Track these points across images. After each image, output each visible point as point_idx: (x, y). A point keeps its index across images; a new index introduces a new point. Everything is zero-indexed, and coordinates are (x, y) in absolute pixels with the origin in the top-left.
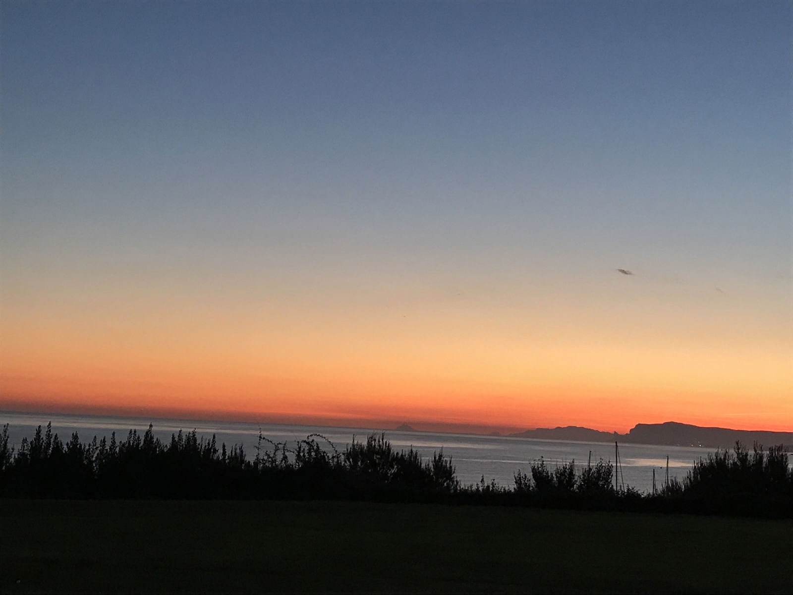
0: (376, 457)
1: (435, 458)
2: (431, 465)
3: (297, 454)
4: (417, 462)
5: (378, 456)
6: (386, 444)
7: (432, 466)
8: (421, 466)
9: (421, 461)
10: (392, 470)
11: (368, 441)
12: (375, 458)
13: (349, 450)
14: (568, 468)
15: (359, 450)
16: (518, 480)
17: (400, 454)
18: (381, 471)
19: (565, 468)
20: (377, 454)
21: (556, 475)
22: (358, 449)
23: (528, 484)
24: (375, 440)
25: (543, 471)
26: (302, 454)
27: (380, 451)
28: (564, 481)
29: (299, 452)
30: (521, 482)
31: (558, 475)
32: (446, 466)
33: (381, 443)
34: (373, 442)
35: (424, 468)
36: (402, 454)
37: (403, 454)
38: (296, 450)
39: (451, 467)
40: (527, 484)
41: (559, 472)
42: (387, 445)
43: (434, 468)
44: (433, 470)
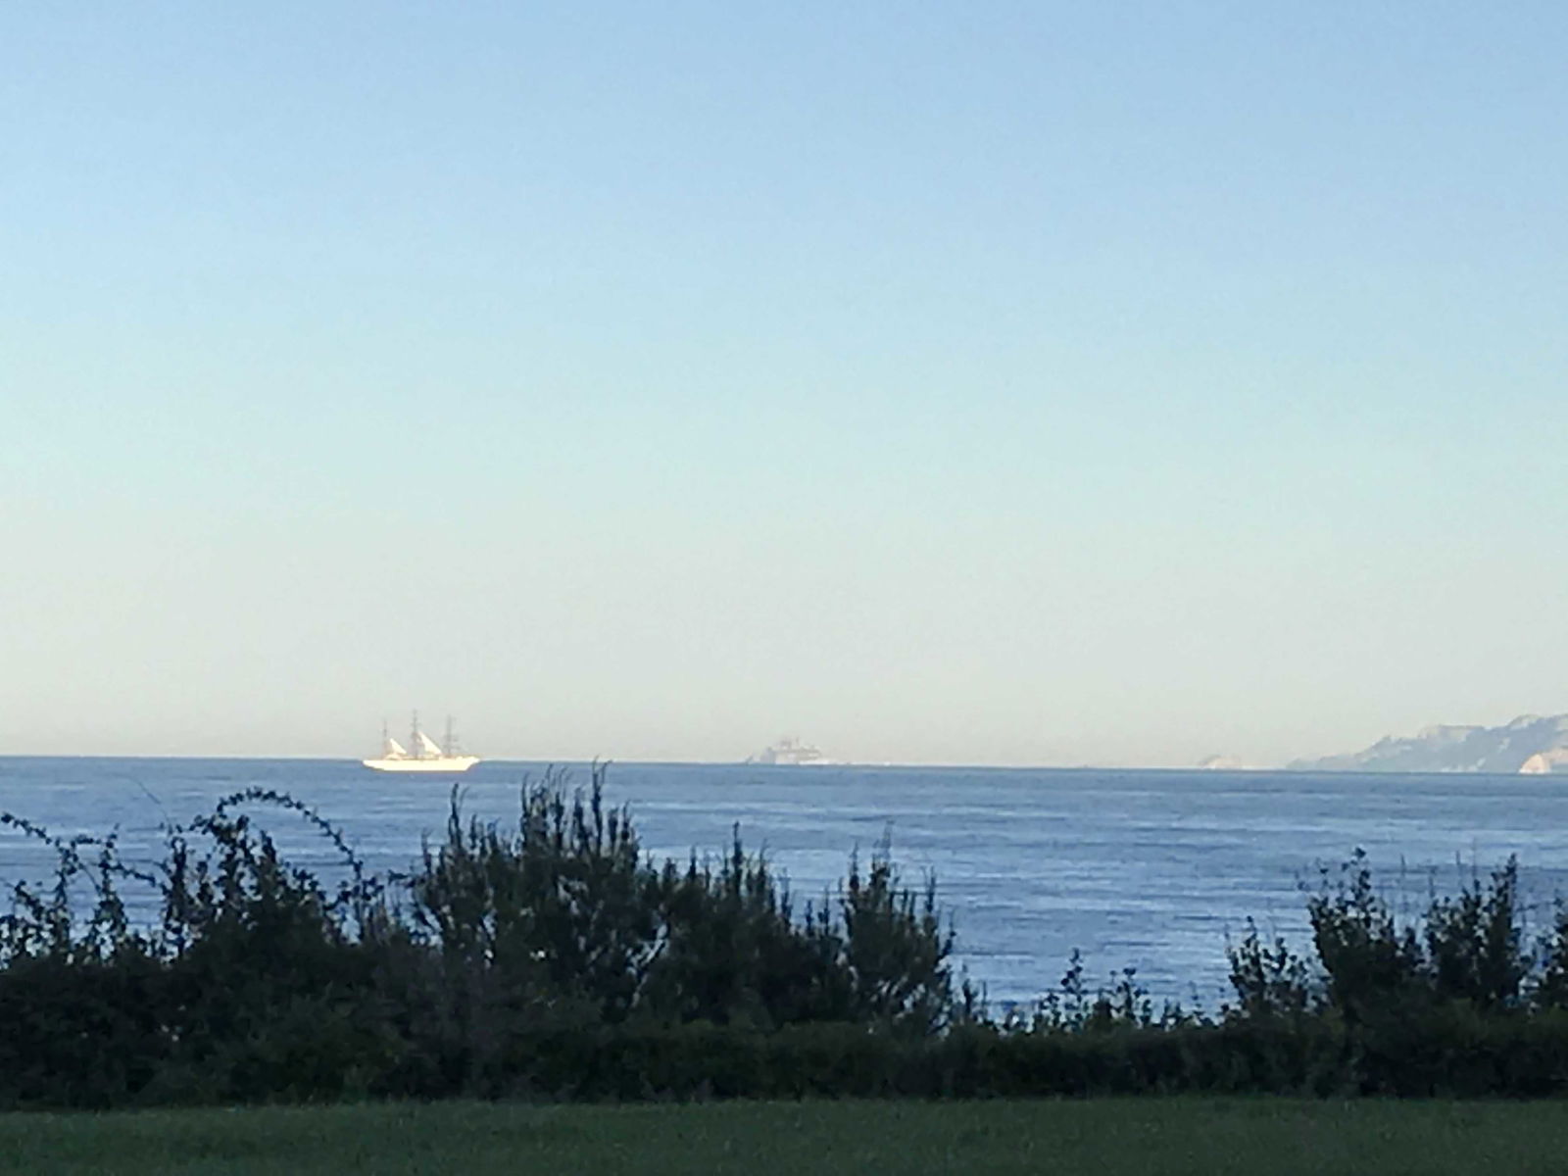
0: (567, 888)
1: (854, 882)
2: (837, 919)
3: (169, 885)
4: (766, 904)
5: (577, 885)
6: (613, 824)
7: (844, 926)
8: (787, 924)
9: (785, 898)
10: (647, 949)
11: (527, 815)
12: (562, 892)
13: (436, 862)
14: (1486, 899)
15: (485, 860)
16: (1247, 969)
17: (683, 871)
18: (593, 956)
19: (1472, 904)
20: (570, 877)
21: (1431, 937)
22: (477, 852)
23: (1294, 988)
24: (559, 809)
25: (1368, 920)
26: (193, 890)
27: (587, 860)
28: (1470, 963)
29: (177, 879)
30: (1260, 975)
31: (1439, 935)
32: (912, 918)
33: (588, 820)
34: (550, 818)
35: (802, 931)
36: (693, 868)
37: (700, 870)
38: (164, 867)
39: (931, 924)
40: (1288, 984)
41: (1443, 921)
42: (619, 829)
43: (850, 933)
44: (846, 939)
